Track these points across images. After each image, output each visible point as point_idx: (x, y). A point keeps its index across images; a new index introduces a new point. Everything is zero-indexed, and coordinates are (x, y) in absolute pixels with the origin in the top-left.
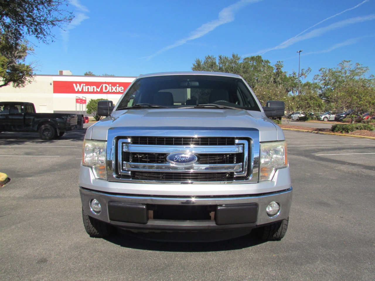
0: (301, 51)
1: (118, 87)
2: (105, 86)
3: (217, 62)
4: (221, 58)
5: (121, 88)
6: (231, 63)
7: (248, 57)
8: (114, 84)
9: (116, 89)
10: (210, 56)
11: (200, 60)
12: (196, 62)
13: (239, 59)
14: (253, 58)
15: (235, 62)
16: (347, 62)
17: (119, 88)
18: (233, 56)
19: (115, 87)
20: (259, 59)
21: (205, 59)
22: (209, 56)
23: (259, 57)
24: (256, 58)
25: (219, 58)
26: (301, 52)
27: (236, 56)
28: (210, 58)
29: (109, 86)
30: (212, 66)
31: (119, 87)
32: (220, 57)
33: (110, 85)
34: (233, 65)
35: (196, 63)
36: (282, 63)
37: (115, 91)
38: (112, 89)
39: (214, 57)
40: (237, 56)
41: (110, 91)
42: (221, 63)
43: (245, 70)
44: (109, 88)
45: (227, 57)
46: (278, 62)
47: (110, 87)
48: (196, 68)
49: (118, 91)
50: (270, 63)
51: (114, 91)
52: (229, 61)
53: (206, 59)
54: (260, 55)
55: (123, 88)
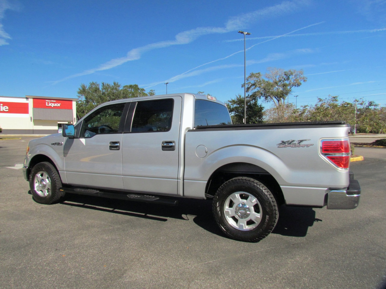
3: (101, 88)
4: (104, 85)
5: (6, 108)
7: (127, 86)
10: (94, 83)
11: (85, 85)
13: (119, 86)
14: (131, 86)
15: (116, 89)
16: (202, 93)
18: (115, 84)
20: (136, 87)
21: (90, 85)
22: (93, 82)
24: (134, 86)
25: (103, 85)
26: (167, 84)
28: (94, 84)
30: (96, 91)
31: (3, 106)
32: (103, 84)
34: (115, 91)
35: (81, 87)
36: (154, 92)
39: (98, 84)
40: (118, 84)
42: (104, 89)
43: (124, 95)
45: (109, 84)
46: (150, 90)
48: (82, 92)
49: (2, 110)
50: (145, 91)
52: (111, 88)
53: (91, 85)
54: (137, 84)
55: (7, 108)
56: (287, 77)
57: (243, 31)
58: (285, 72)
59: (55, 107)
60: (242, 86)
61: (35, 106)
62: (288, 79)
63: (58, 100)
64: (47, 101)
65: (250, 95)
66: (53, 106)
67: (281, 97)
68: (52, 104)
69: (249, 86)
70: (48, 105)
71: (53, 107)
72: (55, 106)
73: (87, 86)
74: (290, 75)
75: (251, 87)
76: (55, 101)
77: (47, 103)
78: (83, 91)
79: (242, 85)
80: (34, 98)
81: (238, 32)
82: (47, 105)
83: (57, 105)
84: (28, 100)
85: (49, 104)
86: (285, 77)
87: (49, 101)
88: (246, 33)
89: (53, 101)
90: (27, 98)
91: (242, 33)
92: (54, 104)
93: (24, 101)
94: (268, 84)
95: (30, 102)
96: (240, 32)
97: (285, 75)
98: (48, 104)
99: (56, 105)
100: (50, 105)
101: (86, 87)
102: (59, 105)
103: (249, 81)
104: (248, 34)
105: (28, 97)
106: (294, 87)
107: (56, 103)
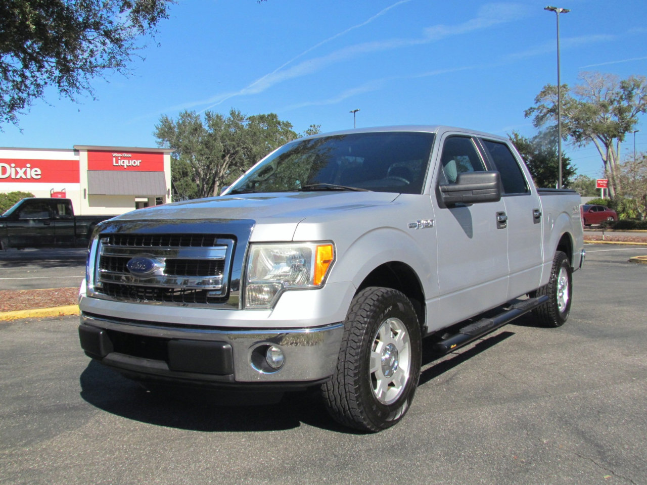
0: (357, 111)
1: (29, 170)
2: (3, 167)
3: (204, 123)
4: (210, 117)
5: (36, 171)
6: (229, 126)
7: (254, 116)
8: (21, 163)
9: (25, 173)
10: (189, 112)
11: (169, 119)
12: (161, 122)
13: (242, 119)
14: (262, 118)
15: (237, 126)
17: (31, 170)
18: (233, 114)
19: (24, 169)
20: (272, 119)
21: (180, 118)
22: (186, 113)
23: (273, 116)
24: (268, 118)
25: (206, 117)
27: (237, 113)
28: (189, 115)
29: (11, 167)
31: (31, 168)
32: (208, 115)
33: (13, 165)
34: (232, 130)
35: (161, 124)
36: (318, 129)
37: (24, 177)
38: (17, 173)
39: (197, 114)
40: (239, 113)
41: (13, 176)
44: (11, 171)
45: (219, 115)
46: (311, 126)
47: (13, 170)
48: (166, 134)
49: (29, 177)
50: (291, 126)
51: (21, 177)
52: (225, 122)
53: (182, 117)
54: (274, 113)
55: (39, 172)
56: (626, 93)
57: (554, 6)
58: (622, 83)
59: (130, 168)
60: (524, 113)
61: (91, 167)
62: (629, 97)
63: (136, 153)
64: (114, 155)
65: (543, 132)
66: (127, 166)
67: (614, 136)
68: (123, 162)
69: (542, 115)
70: (117, 165)
71: (125, 167)
72: (130, 164)
73: (175, 119)
74: (633, 89)
75: (545, 115)
76: (130, 155)
77: (114, 159)
78: (166, 132)
79: (526, 111)
80: (89, 151)
81: (545, 9)
82: (115, 164)
83: (135, 162)
84: (79, 155)
85: (119, 161)
86: (622, 91)
87: (119, 155)
88: (561, 10)
89: (125, 155)
90: (76, 151)
91: (553, 10)
92: (127, 161)
93: (70, 156)
94: (586, 109)
95: (83, 158)
96: (548, 7)
97: (623, 87)
98: (117, 162)
99: (132, 163)
100: (120, 163)
101: (172, 123)
102: (138, 163)
103: (542, 103)
104: (564, 11)
105: (77, 148)
106: (640, 113)
107: (132, 160)
